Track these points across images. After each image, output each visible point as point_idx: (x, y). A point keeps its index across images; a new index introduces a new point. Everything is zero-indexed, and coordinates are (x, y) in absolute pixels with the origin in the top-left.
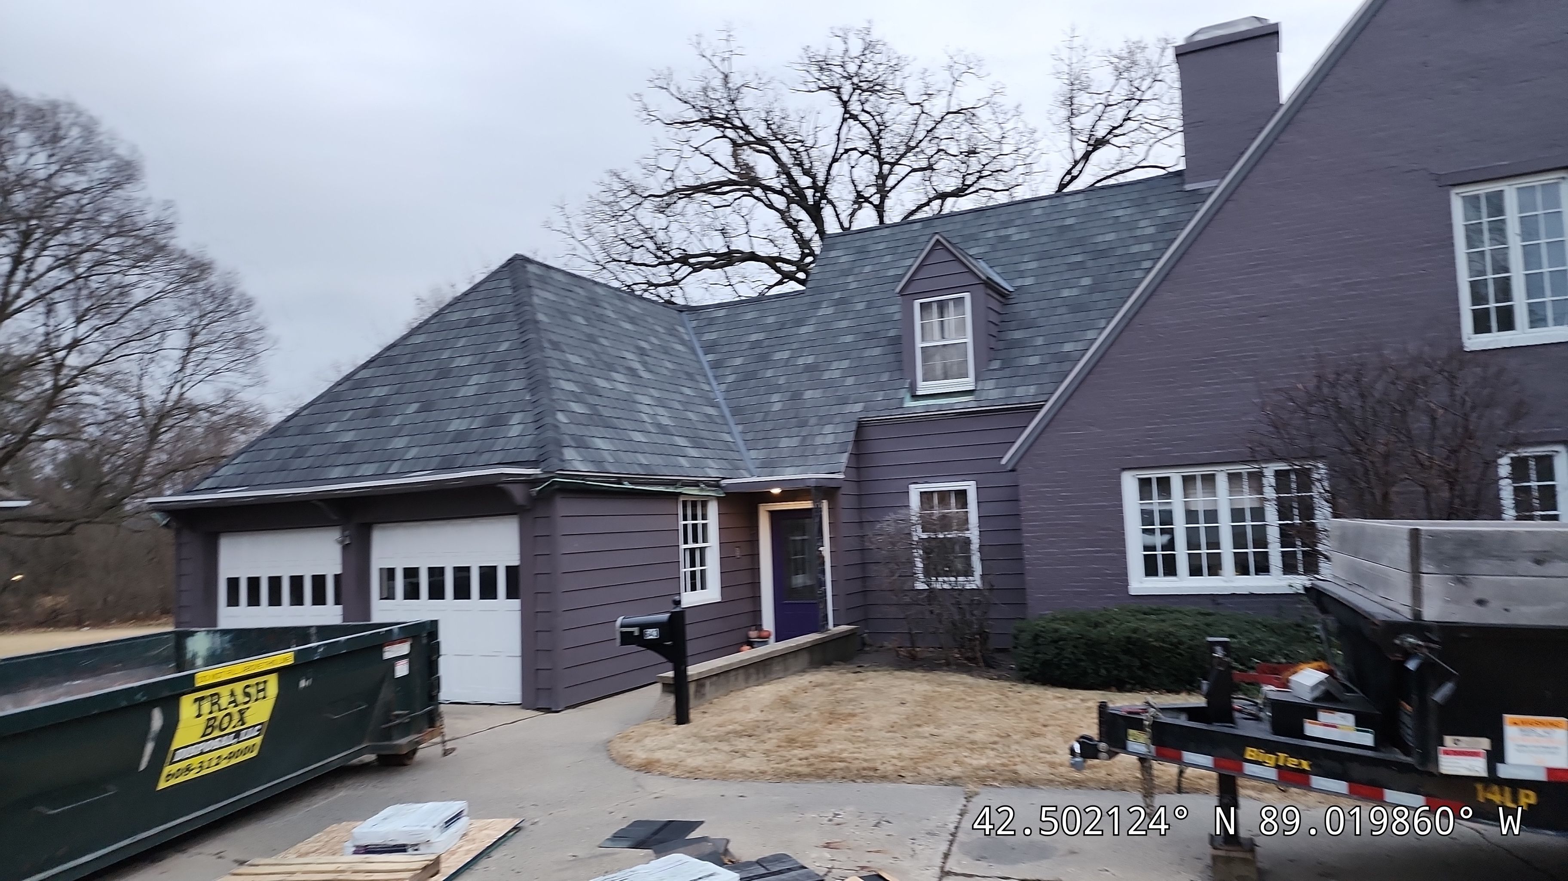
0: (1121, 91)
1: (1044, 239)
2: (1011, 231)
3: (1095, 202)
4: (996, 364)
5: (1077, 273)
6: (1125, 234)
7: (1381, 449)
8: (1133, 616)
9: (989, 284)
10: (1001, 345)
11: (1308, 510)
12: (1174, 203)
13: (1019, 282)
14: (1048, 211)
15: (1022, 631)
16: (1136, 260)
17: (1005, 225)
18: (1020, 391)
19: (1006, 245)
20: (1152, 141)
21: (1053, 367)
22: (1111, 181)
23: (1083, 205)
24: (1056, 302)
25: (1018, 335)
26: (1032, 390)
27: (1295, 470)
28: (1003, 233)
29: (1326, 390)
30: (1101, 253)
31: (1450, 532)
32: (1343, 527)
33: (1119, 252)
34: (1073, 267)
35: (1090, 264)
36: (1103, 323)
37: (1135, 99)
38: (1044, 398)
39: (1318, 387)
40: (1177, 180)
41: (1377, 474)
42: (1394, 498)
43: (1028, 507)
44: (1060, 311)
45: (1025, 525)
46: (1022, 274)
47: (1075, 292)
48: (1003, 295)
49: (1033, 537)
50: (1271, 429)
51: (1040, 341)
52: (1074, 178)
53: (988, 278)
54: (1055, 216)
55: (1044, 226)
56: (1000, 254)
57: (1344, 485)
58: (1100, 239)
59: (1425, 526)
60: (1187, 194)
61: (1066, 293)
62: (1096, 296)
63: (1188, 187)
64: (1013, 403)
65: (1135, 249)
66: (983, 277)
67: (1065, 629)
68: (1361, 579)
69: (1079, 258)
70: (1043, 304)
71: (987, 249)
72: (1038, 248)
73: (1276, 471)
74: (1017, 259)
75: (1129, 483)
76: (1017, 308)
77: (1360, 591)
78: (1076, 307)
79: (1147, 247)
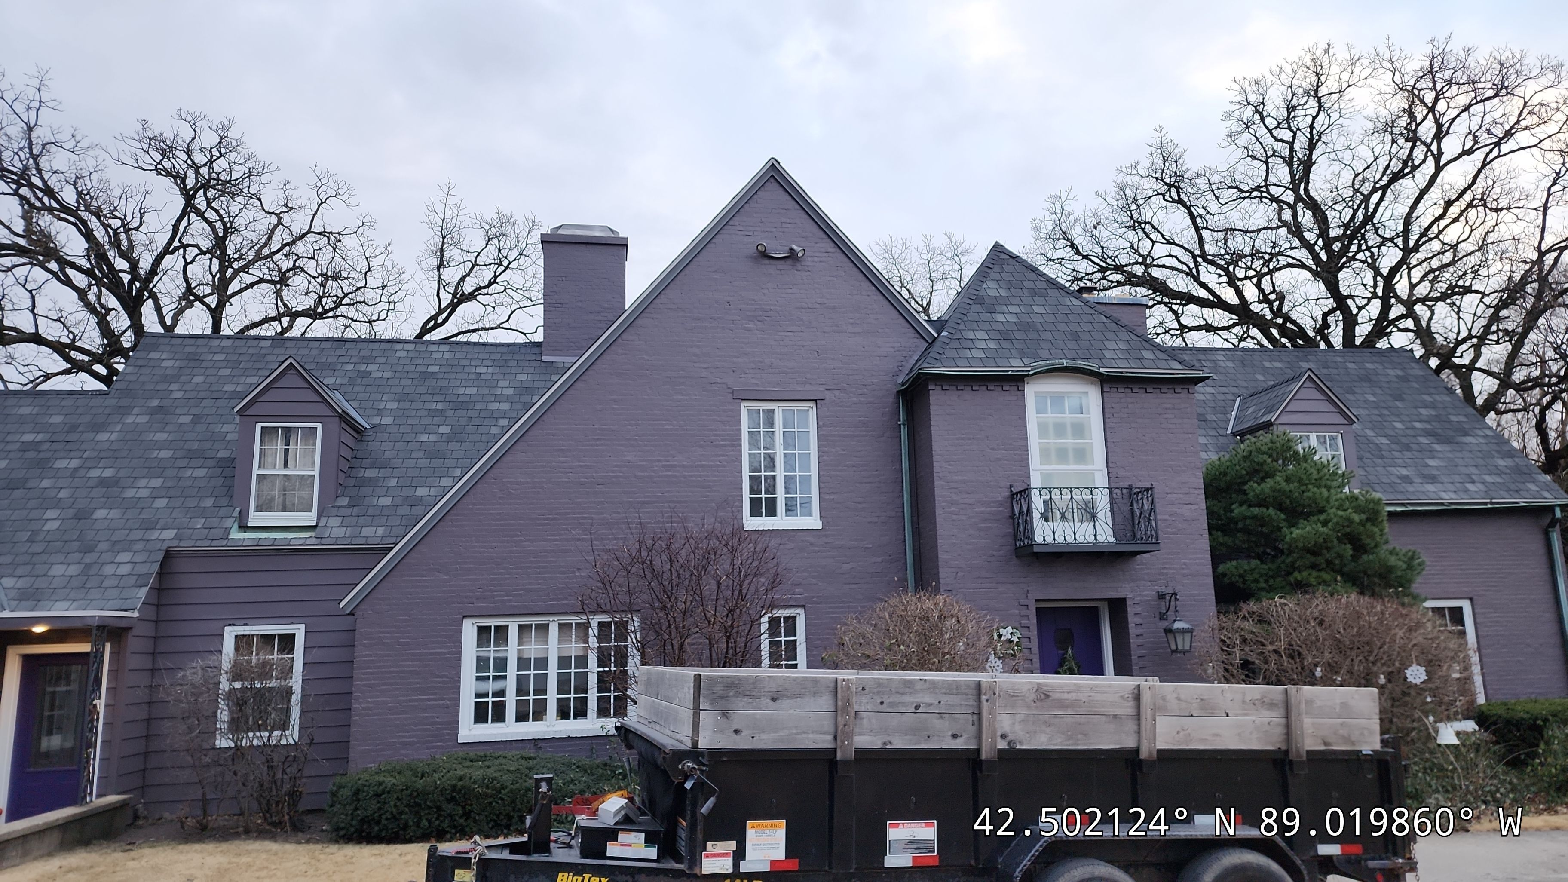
0: (489, 255)
1: (403, 382)
2: (371, 367)
3: (458, 355)
4: (344, 501)
5: (436, 420)
6: (486, 391)
7: (681, 606)
8: (460, 763)
9: (344, 418)
10: (352, 482)
11: (622, 658)
12: (532, 370)
13: (376, 420)
14: (411, 355)
15: (341, 787)
16: (494, 417)
17: (367, 360)
18: (367, 532)
19: (365, 381)
20: (514, 307)
21: (404, 510)
22: (474, 338)
23: (447, 355)
24: (411, 446)
25: (370, 473)
26: (380, 531)
27: (616, 623)
28: (363, 367)
29: (644, 554)
30: (460, 405)
31: (722, 677)
32: (649, 673)
33: (478, 407)
34: (431, 413)
35: (450, 413)
36: (458, 472)
37: (502, 264)
38: (393, 540)
39: (640, 551)
40: (536, 350)
41: (676, 628)
42: (686, 647)
43: (361, 653)
44: (414, 455)
45: (357, 673)
46: (380, 413)
47: (433, 438)
48: (358, 431)
49: (365, 685)
50: (600, 584)
51: (393, 482)
52: (437, 326)
53: (343, 411)
54: (420, 361)
55: (407, 368)
56: (356, 389)
57: (652, 636)
58: (461, 391)
59: (706, 672)
60: (543, 365)
61: (424, 438)
62: (453, 446)
63: (544, 358)
64: (358, 543)
65: (494, 406)
66: (340, 411)
67: (390, 781)
68: (658, 717)
69: (440, 406)
70: (398, 445)
71: (345, 381)
72: (400, 390)
73: (599, 623)
74: (373, 397)
75: (469, 630)
76: (372, 446)
77: (658, 727)
78: (433, 453)
79: (505, 406)
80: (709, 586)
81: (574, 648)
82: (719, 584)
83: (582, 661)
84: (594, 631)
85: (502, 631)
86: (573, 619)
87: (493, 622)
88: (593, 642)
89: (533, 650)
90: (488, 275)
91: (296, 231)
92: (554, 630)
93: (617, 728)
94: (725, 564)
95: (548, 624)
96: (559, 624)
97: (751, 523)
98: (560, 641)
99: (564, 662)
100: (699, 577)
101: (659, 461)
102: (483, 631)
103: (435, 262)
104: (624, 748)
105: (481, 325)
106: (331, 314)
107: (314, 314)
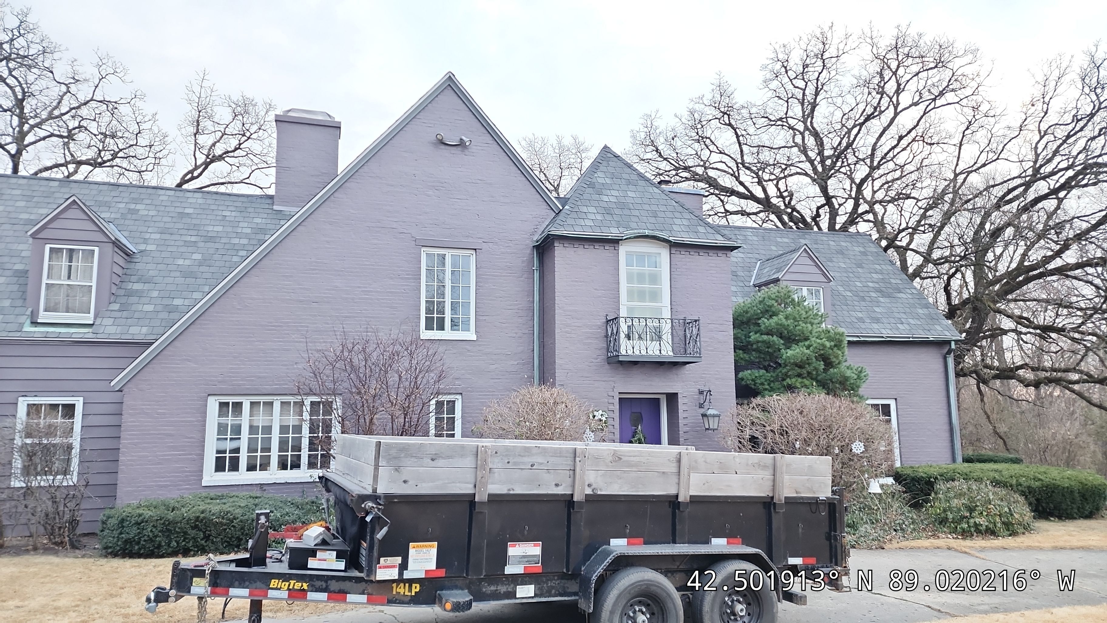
0: (235, 127)
1: (165, 219)
2: (138, 207)
3: (209, 202)
4: (116, 307)
5: (190, 249)
6: (230, 229)
7: (372, 392)
8: (203, 501)
9: (117, 244)
10: (122, 292)
11: (328, 428)
12: (265, 216)
13: (142, 247)
14: (171, 199)
15: (109, 517)
16: (236, 249)
17: (136, 201)
18: (134, 330)
19: (134, 217)
20: (254, 168)
21: (164, 315)
22: (222, 189)
23: (200, 201)
24: (171, 267)
25: (137, 286)
26: (144, 330)
27: (323, 402)
28: (132, 206)
29: (346, 354)
30: (210, 239)
31: (400, 443)
32: (344, 439)
33: (223, 240)
34: (187, 244)
35: (202, 244)
36: (207, 289)
37: (245, 135)
38: (154, 337)
39: (342, 352)
40: (269, 201)
41: (368, 407)
42: (375, 421)
43: (127, 419)
44: (173, 274)
45: (123, 435)
46: (145, 241)
47: (187, 262)
48: (128, 254)
49: (129, 443)
50: (312, 375)
51: (155, 294)
52: (193, 178)
53: (116, 239)
54: (179, 204)
55: (167, 209)
56: (127, 222)
57: (350, 412)
58: (210, 228)
59: (385, 440)
60: (274, 212)
61: (180, 262)
62: (202, 269)
63: (275, 207)
64: (126, 338)
65: (236, 241)
66: (113, 239)
67: (147, 513)
68: (350, 471)
69: (193, 239)
70: (161, 267)
71: (118, 216)
72: (162, 225)
73: (311, 402)
74: (141, 229)
75: (213, 405)
76: (138, 266)
77: (349, 478)
78: (187, 274)
79: (244, 241)
80: (393, 378)
81: (292, 420)
82: (400, 377)
83: (298, 429)
84: (307, 407)
85: (238, 406)
86: (291, 399)
87: (231, 400)
88: (306, 416)
89: (261, 421)
90: (234, 143)
91: (82, 99)
92: (277, 407)
93: (320, 478)
94: (405, 363)
95: (273, 402)
96: (281, 402)
97: (426, 335)
98: (281, 414)
99: (284, 429)
100: (386, 372)
101: (359, 287)
102: (224, 405)
103: (193, 130)
104: (324, 492)
105: (227, 180)
106: (108, 164)
107: (95, 164)
